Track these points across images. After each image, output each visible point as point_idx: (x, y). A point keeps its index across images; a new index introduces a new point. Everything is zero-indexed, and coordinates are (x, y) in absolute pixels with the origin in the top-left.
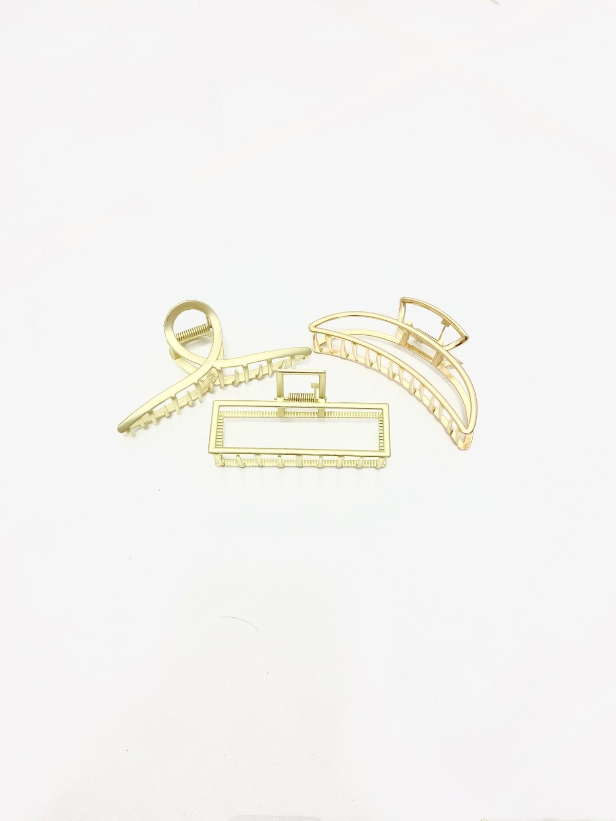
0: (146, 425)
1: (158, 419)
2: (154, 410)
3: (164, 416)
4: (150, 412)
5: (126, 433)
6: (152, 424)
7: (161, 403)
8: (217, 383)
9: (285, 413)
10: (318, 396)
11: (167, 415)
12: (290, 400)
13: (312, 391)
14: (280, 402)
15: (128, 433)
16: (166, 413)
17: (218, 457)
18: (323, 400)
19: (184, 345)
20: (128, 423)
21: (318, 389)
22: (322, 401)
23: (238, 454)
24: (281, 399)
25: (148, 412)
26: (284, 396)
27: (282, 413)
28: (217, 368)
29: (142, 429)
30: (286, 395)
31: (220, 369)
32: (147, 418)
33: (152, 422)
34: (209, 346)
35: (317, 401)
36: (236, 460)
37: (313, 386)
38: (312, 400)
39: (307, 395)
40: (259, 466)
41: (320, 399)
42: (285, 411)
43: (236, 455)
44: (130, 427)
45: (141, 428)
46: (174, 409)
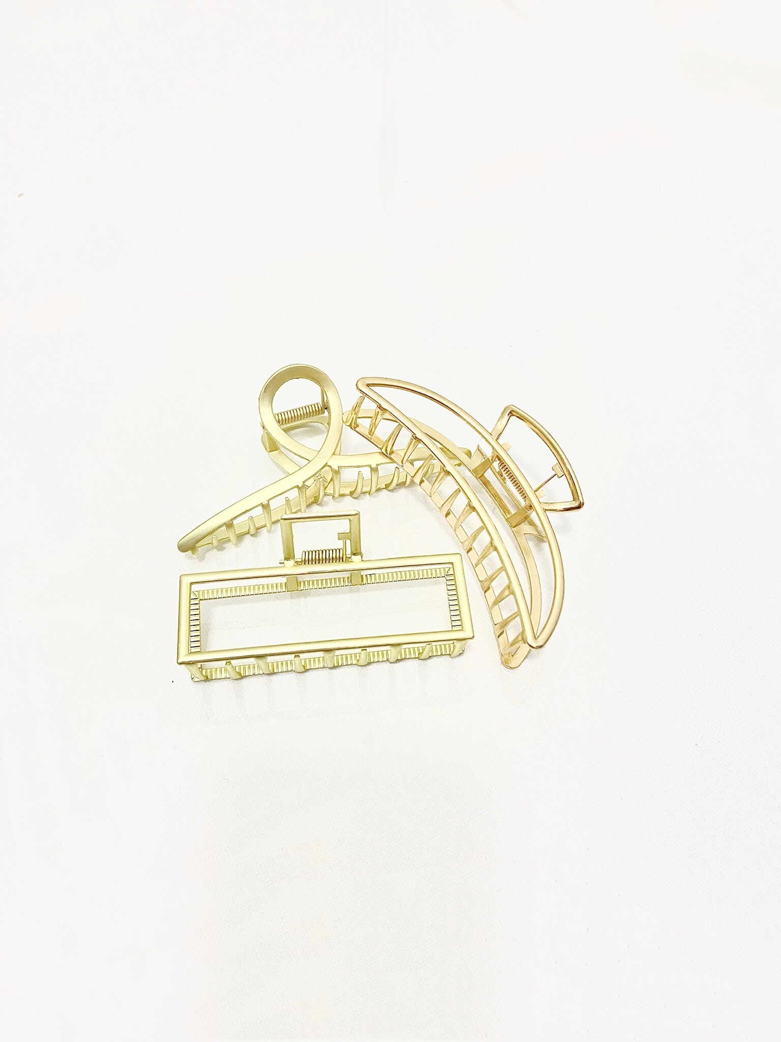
0: (221, 545)
1: (240, 537)
2: (235, 522)
3: (248, 533)
4: (229, 525)
5: (190, 552)
6: (229, 544)
7: (247, 511)
8: (330, 490)
9: (299, 584)
10: (349, 552)
11: (252, 531)
12: (305, 562)
13: (339, 544)
14: (290, 568)
15: (193, 553)
16: (252, 527)
17: (194, 668)
18: (359, 557)
19: (286, 431)
20: (194, 538)
21: (348, 542)
22: (356, 559)
23: (228, 660)
24: (291, 562)
25: (225, 524)
26: (296, 557)
27: (294, 586)
28: (333, 467)
29: (215, 551)
30: (298, 555)
31: (337, 469)
32: (223, 533)
33: (229, 540)
34: (320, 439)
35: (347, 560)
36: (226, 670)
37: (342, 536)
38: (340, 559)
39: (331, 552)
40: (263, 674)
41: (353, 557)
42: (299, 580)
43: (224, 662)
44: (197, 545)
45: (213, 548)
46: (263, 523)
